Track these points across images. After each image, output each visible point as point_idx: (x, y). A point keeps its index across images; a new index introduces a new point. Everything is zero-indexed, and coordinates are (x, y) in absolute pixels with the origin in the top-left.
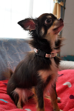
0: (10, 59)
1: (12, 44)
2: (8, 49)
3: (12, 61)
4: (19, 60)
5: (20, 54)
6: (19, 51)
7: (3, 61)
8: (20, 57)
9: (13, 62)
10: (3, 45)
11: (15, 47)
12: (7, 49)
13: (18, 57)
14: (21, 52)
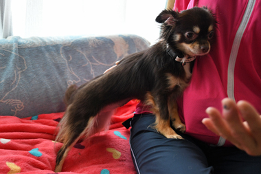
0: (73, 76)
1: (79, 50)
2: (71, 58)
3: (77, 79)
4: (90, 77)
5: (93, 65)
6: (91, 61)
7: (60, 81)
8: (92, 70)
9: (80, 81)
10: (61, 52)
11: (84, 54)
12: (68, 58)
13: (88, 72)
14: (95, 62)
